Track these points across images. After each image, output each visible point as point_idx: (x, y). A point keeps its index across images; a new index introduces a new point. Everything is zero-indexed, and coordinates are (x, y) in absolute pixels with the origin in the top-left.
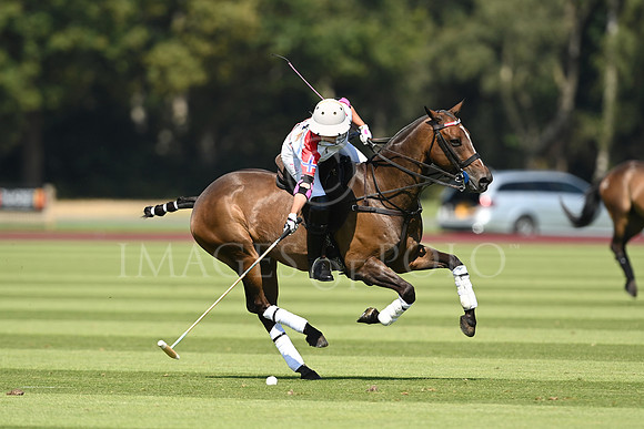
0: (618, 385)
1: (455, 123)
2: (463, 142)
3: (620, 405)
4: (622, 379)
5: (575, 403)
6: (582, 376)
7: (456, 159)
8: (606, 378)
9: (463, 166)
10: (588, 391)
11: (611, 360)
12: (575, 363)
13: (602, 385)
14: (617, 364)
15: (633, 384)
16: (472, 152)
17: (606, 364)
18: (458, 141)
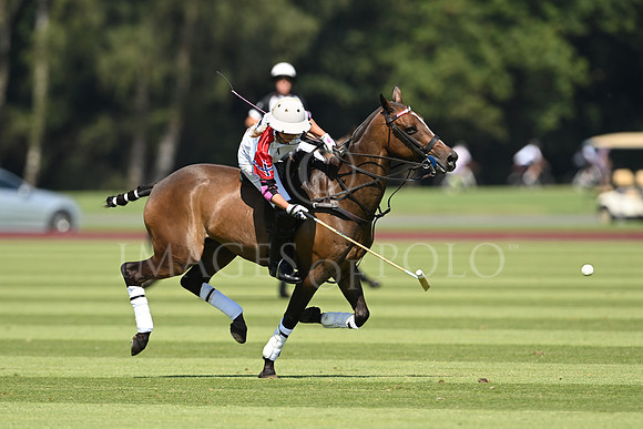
0: (54, 381)
1: (407, 111)
2: (418, 128)
3: (57, 400)
4: (59, 374)
5: (12, 399)
6: (18, 372)
7: (418, 146)
8: (43, 373)
9: (426, 151)
10: (25, 387)
11: (46, 355)
12: (11, 359)
13: (39, 381)
14: (52, 359)
15: (69, 379)
16: (430, 136)
17: (42, 359)
18: (414, 128)
